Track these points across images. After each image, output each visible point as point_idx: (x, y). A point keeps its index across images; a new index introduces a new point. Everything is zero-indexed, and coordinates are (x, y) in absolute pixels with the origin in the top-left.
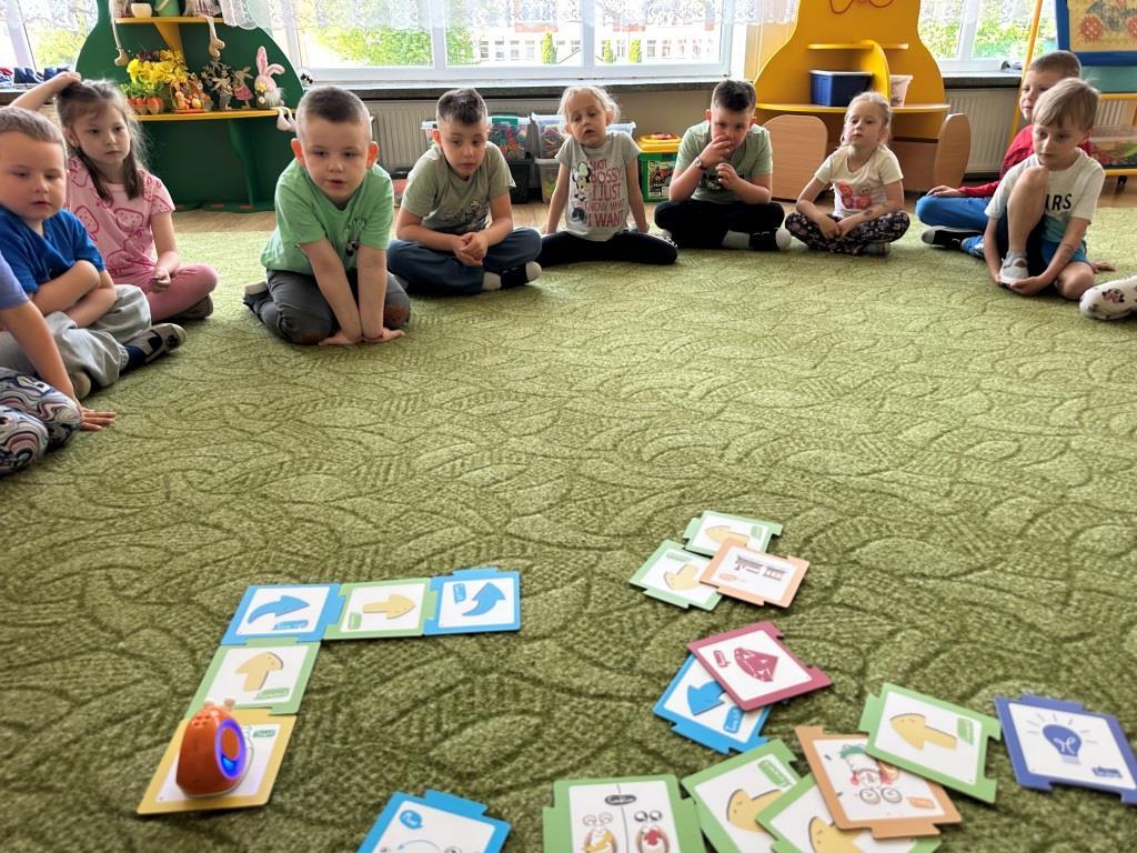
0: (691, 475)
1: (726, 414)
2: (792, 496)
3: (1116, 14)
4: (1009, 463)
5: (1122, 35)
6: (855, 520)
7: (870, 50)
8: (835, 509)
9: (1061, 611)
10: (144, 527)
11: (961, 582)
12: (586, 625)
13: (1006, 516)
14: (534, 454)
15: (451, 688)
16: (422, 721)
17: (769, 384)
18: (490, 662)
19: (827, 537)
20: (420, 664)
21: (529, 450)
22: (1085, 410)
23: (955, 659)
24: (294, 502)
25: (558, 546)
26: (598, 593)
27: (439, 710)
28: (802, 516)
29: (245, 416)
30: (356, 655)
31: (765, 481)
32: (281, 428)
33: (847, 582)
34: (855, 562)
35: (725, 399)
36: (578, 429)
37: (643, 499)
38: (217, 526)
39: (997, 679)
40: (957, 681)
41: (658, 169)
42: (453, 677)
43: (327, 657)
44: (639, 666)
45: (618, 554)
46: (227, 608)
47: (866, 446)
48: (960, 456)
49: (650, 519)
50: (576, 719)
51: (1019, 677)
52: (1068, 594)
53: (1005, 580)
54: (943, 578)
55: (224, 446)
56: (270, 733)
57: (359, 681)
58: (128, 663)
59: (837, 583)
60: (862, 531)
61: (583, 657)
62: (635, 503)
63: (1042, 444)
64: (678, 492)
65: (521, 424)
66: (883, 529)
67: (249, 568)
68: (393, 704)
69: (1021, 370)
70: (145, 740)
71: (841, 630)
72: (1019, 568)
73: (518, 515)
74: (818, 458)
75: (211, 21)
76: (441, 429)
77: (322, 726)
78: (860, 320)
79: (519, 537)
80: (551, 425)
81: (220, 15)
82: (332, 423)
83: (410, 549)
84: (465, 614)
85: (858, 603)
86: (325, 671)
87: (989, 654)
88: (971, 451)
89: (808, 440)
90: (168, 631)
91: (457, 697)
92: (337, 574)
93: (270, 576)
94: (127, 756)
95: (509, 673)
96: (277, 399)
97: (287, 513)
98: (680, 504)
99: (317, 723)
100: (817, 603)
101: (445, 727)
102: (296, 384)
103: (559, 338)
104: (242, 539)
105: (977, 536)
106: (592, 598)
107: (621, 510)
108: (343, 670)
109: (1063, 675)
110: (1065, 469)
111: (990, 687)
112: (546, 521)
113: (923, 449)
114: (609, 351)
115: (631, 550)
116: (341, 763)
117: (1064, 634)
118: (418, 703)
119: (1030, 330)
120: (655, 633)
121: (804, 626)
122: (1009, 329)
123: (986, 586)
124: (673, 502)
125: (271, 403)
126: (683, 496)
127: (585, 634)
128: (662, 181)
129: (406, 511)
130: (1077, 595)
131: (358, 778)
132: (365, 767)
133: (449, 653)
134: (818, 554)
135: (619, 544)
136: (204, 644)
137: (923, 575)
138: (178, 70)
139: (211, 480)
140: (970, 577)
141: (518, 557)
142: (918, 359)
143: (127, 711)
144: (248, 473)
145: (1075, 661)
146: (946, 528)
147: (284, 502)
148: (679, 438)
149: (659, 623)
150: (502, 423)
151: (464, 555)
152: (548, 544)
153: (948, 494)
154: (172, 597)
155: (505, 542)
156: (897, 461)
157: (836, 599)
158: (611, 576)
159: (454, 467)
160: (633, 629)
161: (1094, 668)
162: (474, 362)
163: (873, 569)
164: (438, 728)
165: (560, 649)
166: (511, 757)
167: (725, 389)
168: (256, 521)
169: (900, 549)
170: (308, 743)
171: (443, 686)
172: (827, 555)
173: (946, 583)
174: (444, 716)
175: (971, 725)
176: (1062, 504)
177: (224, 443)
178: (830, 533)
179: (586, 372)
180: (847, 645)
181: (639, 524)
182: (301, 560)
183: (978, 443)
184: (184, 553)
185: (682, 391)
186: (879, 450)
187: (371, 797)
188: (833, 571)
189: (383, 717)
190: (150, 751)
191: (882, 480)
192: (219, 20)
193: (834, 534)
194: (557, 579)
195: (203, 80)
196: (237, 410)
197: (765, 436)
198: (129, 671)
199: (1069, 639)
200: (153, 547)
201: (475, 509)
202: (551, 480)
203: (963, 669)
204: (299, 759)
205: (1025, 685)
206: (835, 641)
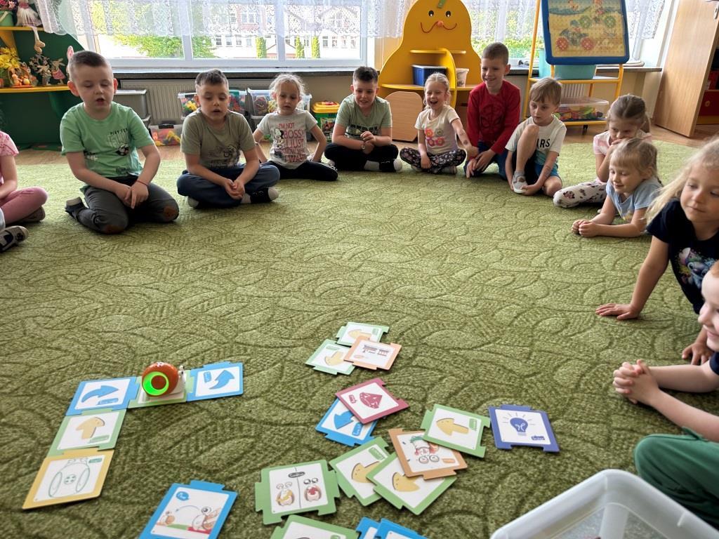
0: (342, 303)
1: (363, 268)
2: (396, 311)
3: (575, 36)
4: (508, 287)
5: (578, 48)
6: (427, 322)
7: (444, 55)
8: (417, 317)
9: (525, 362)
10: (11, 352)
11: (478, 351)
12: (281, 388)
13: (503, 315)
14: (252, 296)
15: (204, 428)
16: (187, 446)
17: (387, 250)
18: (226, 412)
19: (412, 332)
20: (185, 417)
21: (249, 294)
22: (550, 258)
23: (471, 390)
24: (105, 332)
25: (266, 347)
26: (288, 371)
27: (197, 440)
28: (400, 321)
29: (71, 282)
30: (147, 415)
31: (382, 304)
32: (95, 288)
33: (420, 354)
34: (425, 344)
35: (362, 259)
36: (278, 280)
37: (315, 318)
38: (58, 349)
39: (491, 398)
40: (472, 401)
41: (327, 122)
42: (205, 422)
43: (130, 417)
44: (309, 407)
45: (300, 349)
46: (68, 394)
47: (435, 282)
48: (484, 285)
49: (318, 328)
50: (273, 437)
51: (502, 396)
52: (530, 354)
53: (499, 349)
54: (469, 349)
55: (59, 301)
56: (99, 460)
57: (150, 429)
58: (8, 430)
59: (415, 356)
60: (430, 327)
61: (278, 405)
62: (310, 320)
63: (526, 277)
64: (334, 313)
65: (244, 279)
66: (440, 326)
67: (80, 371)
68: (170, 439)
69: (520, 237)
70: (23, 470)
71: (415, 379)
72: (507, 342)
73: (243, 331)
74: (410, 290)
75: (36, 30)
76: (195, 284)
77: (129, 454)
78: (438, 212)
79: (243, 344)
80: (263, 279)
81: (41, 26)
82: (126, 284)
83: (177, 355)
84: (211, 388)
85: (425, 365)
86: (129, 425)
87: (488, 386)
88: (489, 282)
89: (405, 280)
90: (32, 411)
91: (207, 432)
92: (134, 371)
93: (93, 375)
94: (13, 480)
95: (236, 417)
96: (91, 270)
97: (101, 338)
98: (335, 319)
99: (127, 453)
100: (404, 367)
101: (201, 448)
102: (102, 261)
103: (268, 227)
104: (75, 355)
105: (488, 327)
106: (285, 374)
107: (302, 325)
108: (141, 424)
109: (523, 393)
110: (536, 289)
111: (488, 402)
112: (259, 333)
113: (464, 282)
114: (297, 234)
115: (307, 346)
116: (142, 472)
117: (526, 373)
118: (184, 437)
119: (527, 215)
120: (319, 389)
121: (397, 379)
122: (516, 215)
123: (490, 352)
124: (331, 318)
125: (87, 273)
126: (337, 315)
127: (280, 393)
128: (329, 130)
129: (174, 334)
130: (534, 354)
131: (152, 479)
132: (156, 473)
133: (202, 410)
134: (407, 341)
135: (300, 344)
136: (55, 416)
137: (459, 348)
138: (13, 60)
139: (52, 322)
140: (482, 348)
141: (242, 355)
142: (467, 233)
143: (11, 456)
144: (75, 316)
145: (529, 386)
146: (473, 323)
147: (99, 332)
148: (336, 282)
149: (321, 384)
150: (233, 279)
151: (210, 356)
152: (260, 346)
153: (475, 305)
154: (32, 391)
155: (234, 347)
156: (451, 289)
157: (414, 363)
158: (295, 361)
159: (203, 306)
160: (307, 388)
161: (538, 389)
162: (215, 243)
163: (434, 347)
164: (197, 449)
165: (266, 402)
166: (237, 460)
167: (363, 253)
168: (83, 344)
169: (448, 336)
170: (122, 463)
171: (199, 427)
172: (411, 341)
173: (470, 351)
174: (200, 443)
175: (476, 421)
176: (532, 308)
177: (59, 299)
178: (413, 329)
179: (284, 246)
180: (418, 387)
181: (312, 332)
182: (112, 365)
183: (493, 278)
184: (38, 366)
185: (339, 256)
186: (442, 284)
187: (160, 487)
188: (413, 349)
189: (165, 446)
190: (27, 476)
191: (442, 300)
192: (41, 29)
193: (416, 330)
194: (265, 365)
195: (31, 67)
196: (66, 278)
197: (384, 279)
198: (9, 434)
199: (528, 376)
200: (18, 363)
201: (216, 330)
202: (262, 310)
203: (475, 394)
204: (116, 472)
205: (505, 400)
206: (412, 385)
